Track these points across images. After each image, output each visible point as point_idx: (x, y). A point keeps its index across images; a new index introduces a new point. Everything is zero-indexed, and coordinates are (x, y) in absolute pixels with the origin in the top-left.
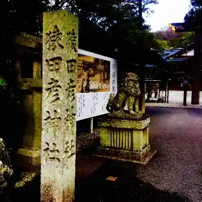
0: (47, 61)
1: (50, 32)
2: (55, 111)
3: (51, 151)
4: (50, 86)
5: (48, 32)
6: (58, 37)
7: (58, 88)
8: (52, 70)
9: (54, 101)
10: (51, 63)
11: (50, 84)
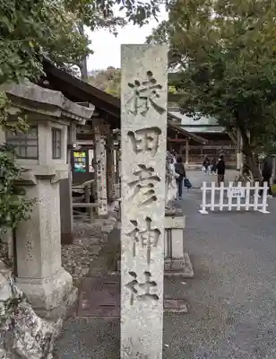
0: (131, 134)
1: (137, 83)
2: (149, 219)
3: (141, 285)
4: (137, 178)
5: (133, 83)
6: (154, 92)
7: (154, 182)
8: (140, 151)
9: (145, 203)
10: (139, 137)
11: (136, 174)
